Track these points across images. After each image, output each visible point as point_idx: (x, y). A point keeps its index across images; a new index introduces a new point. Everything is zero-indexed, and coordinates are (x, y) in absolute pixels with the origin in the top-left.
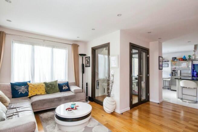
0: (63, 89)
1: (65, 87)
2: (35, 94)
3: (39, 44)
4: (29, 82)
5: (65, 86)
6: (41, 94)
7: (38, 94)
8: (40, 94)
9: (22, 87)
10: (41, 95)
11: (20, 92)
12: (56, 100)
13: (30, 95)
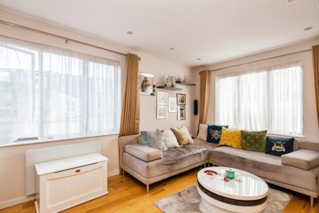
0: (273, 149)
1: (278, 147)
2: (224, 144)
3: (245, 72)
4: (227, 127)
5: (278, 145)
6: (232, 145)
7: (227, 144)
8: (230, 145)
9: (216, 131)
10: (231, 147)
11: (213, 137)
12: (237, 159)
13: (221, 143)
